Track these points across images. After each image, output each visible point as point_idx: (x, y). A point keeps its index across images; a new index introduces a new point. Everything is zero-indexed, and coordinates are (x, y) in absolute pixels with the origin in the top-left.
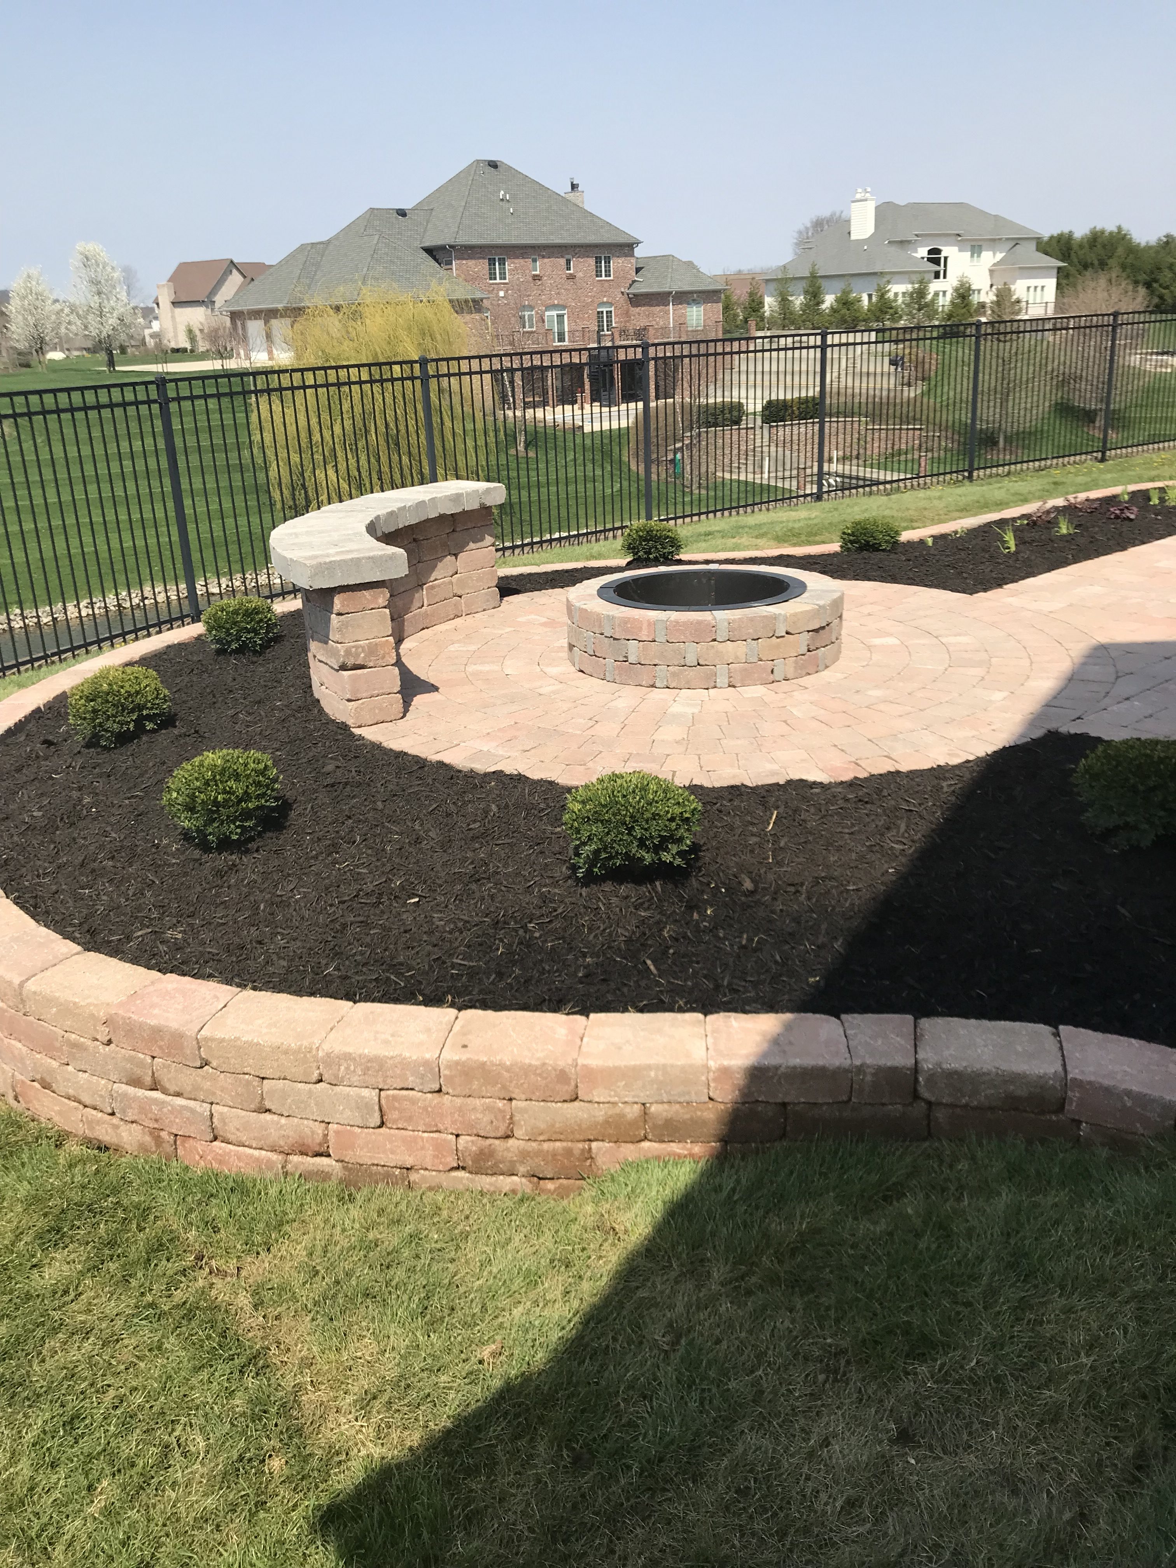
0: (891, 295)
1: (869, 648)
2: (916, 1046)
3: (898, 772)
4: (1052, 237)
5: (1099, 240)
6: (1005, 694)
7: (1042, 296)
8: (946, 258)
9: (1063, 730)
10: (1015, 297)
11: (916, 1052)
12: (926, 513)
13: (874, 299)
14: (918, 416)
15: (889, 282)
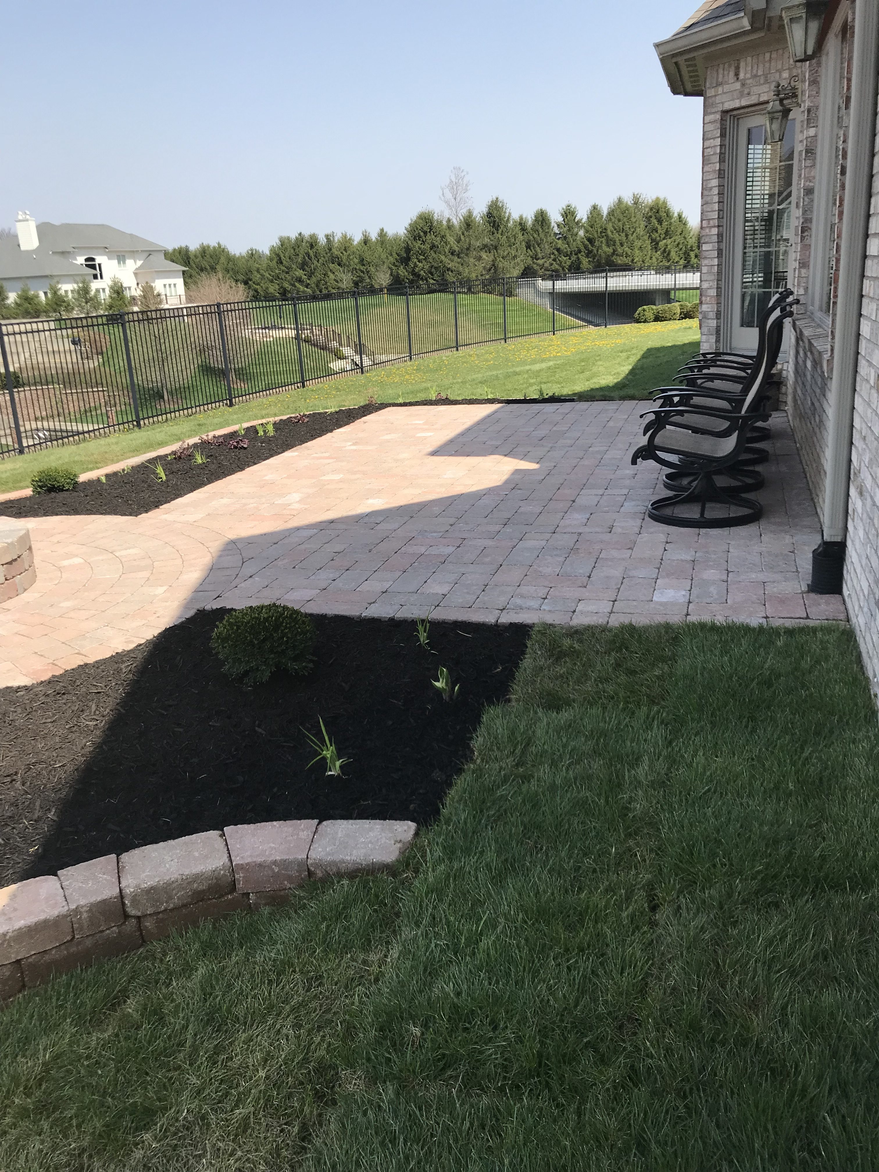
0: (62, 292)
1: (60, 569)
2: (119, 877)
3: (86, 665)
4: (175, 250)
5: (207, 252)
6: (165, 588)
7: (176, 291)
8: (100, 265)
9: (208, 607)
10: (156, 292)
11: (120, 883)
12: (107, 456)
13: (49, 295)
14: (99, 381)
15: (58, 283)
